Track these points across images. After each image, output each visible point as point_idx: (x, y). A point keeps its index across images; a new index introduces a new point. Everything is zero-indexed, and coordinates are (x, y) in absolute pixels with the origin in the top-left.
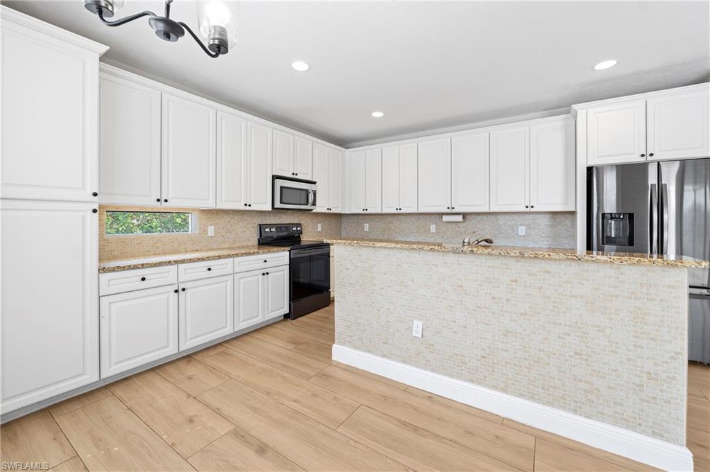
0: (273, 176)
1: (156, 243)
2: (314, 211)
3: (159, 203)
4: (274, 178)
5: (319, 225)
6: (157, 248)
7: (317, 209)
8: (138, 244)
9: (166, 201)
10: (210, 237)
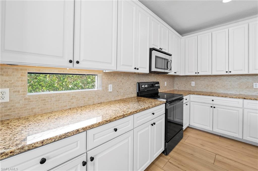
0: (150, 49)
1: (72, 99)
2: (169, 74)
3: (72, 64)
4: (151, 50)
5: (166, 83)
6: (73, 103)
7: (172, 73)
8: (56, 101)
9: (78, 62)
10: (110, 92)
